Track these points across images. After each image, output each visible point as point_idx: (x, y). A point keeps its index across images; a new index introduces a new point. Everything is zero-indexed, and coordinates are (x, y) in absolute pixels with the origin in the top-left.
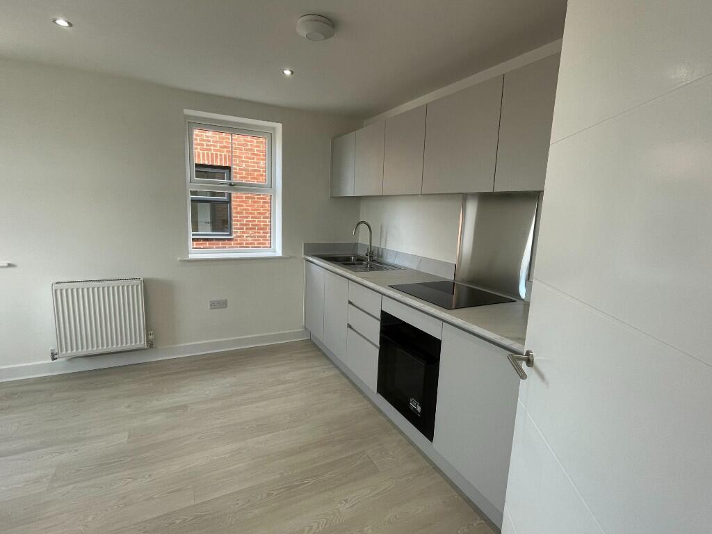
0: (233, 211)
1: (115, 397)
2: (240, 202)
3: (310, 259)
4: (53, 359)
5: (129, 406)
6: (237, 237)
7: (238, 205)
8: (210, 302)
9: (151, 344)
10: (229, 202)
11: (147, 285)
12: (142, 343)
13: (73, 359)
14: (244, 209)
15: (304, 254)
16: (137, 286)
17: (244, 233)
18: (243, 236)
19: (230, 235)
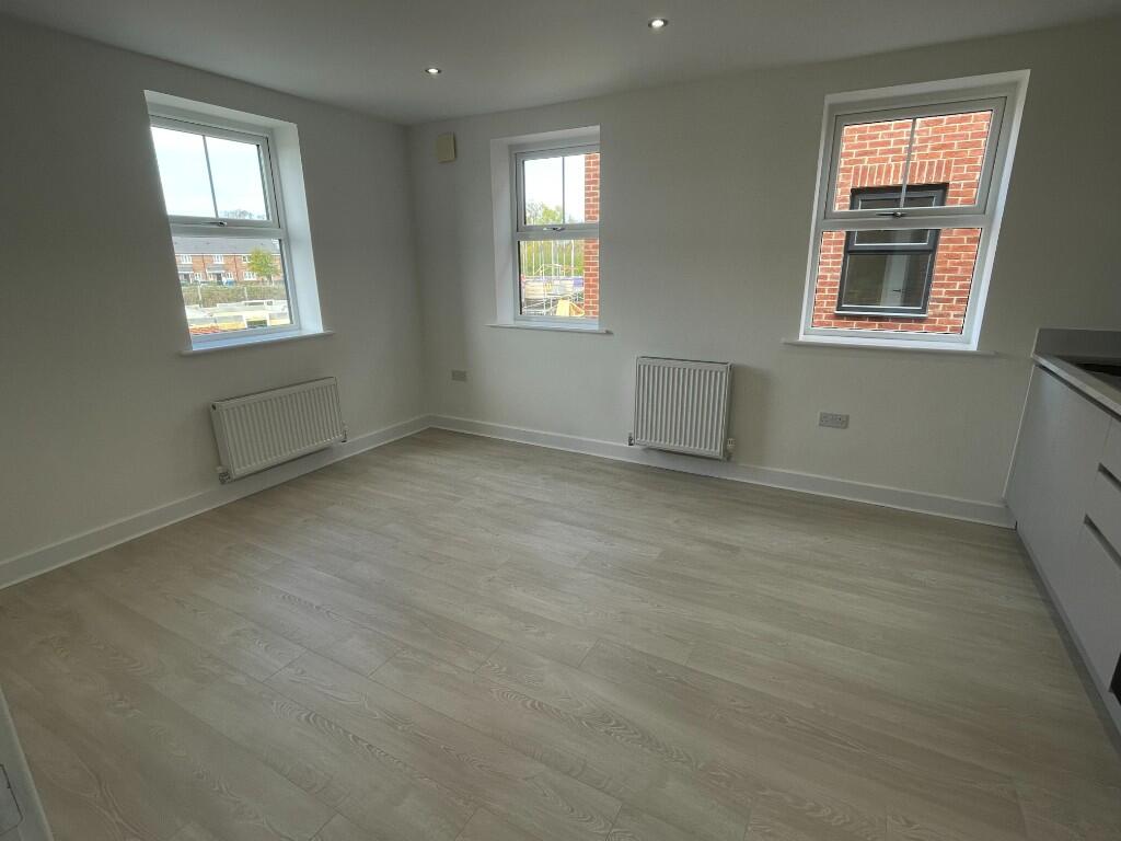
0: (937, 267)
1: (669, 506)
2: (955, 249)
3: (1044, 362)
4: (631, 444)
5: (676, 522)
6: (935, 315)
7: (949, 257)
8: (821, 414)
9: (728, 456)
10: (933, 250)
11: (734, 371)
12: (717, 451)
13: (649, 449)
14: (959, 264)
15: (1036, 352)
16: (721, 373)
17: (951, 308)
18: (949, 315)
19: (924, 310)
